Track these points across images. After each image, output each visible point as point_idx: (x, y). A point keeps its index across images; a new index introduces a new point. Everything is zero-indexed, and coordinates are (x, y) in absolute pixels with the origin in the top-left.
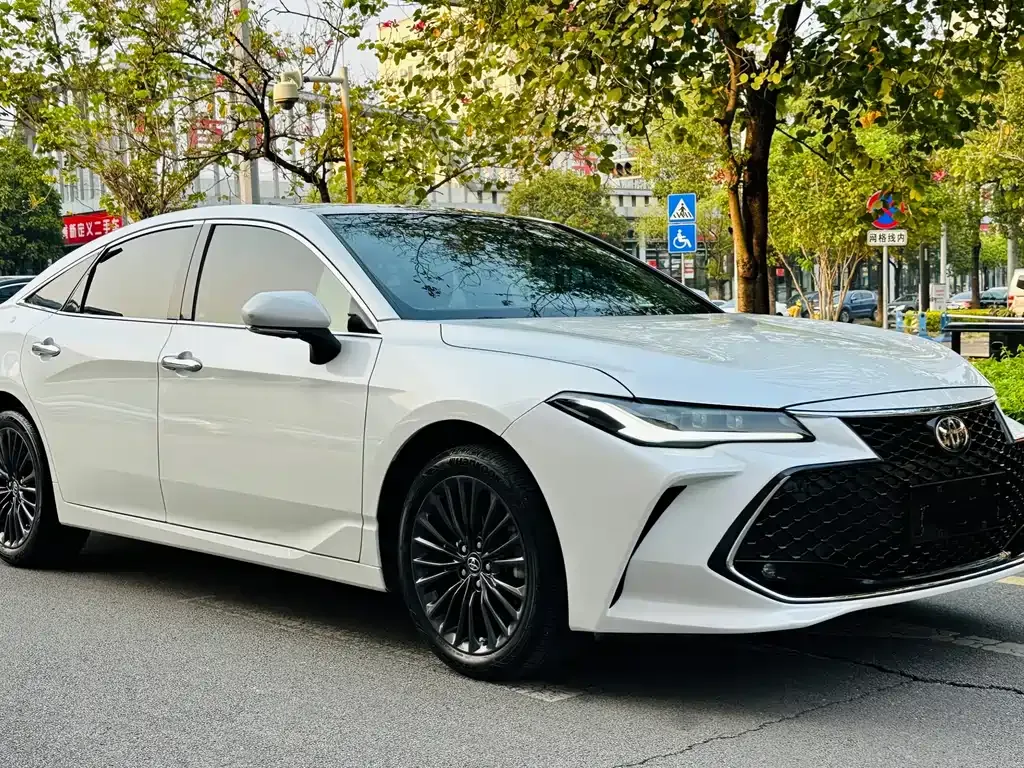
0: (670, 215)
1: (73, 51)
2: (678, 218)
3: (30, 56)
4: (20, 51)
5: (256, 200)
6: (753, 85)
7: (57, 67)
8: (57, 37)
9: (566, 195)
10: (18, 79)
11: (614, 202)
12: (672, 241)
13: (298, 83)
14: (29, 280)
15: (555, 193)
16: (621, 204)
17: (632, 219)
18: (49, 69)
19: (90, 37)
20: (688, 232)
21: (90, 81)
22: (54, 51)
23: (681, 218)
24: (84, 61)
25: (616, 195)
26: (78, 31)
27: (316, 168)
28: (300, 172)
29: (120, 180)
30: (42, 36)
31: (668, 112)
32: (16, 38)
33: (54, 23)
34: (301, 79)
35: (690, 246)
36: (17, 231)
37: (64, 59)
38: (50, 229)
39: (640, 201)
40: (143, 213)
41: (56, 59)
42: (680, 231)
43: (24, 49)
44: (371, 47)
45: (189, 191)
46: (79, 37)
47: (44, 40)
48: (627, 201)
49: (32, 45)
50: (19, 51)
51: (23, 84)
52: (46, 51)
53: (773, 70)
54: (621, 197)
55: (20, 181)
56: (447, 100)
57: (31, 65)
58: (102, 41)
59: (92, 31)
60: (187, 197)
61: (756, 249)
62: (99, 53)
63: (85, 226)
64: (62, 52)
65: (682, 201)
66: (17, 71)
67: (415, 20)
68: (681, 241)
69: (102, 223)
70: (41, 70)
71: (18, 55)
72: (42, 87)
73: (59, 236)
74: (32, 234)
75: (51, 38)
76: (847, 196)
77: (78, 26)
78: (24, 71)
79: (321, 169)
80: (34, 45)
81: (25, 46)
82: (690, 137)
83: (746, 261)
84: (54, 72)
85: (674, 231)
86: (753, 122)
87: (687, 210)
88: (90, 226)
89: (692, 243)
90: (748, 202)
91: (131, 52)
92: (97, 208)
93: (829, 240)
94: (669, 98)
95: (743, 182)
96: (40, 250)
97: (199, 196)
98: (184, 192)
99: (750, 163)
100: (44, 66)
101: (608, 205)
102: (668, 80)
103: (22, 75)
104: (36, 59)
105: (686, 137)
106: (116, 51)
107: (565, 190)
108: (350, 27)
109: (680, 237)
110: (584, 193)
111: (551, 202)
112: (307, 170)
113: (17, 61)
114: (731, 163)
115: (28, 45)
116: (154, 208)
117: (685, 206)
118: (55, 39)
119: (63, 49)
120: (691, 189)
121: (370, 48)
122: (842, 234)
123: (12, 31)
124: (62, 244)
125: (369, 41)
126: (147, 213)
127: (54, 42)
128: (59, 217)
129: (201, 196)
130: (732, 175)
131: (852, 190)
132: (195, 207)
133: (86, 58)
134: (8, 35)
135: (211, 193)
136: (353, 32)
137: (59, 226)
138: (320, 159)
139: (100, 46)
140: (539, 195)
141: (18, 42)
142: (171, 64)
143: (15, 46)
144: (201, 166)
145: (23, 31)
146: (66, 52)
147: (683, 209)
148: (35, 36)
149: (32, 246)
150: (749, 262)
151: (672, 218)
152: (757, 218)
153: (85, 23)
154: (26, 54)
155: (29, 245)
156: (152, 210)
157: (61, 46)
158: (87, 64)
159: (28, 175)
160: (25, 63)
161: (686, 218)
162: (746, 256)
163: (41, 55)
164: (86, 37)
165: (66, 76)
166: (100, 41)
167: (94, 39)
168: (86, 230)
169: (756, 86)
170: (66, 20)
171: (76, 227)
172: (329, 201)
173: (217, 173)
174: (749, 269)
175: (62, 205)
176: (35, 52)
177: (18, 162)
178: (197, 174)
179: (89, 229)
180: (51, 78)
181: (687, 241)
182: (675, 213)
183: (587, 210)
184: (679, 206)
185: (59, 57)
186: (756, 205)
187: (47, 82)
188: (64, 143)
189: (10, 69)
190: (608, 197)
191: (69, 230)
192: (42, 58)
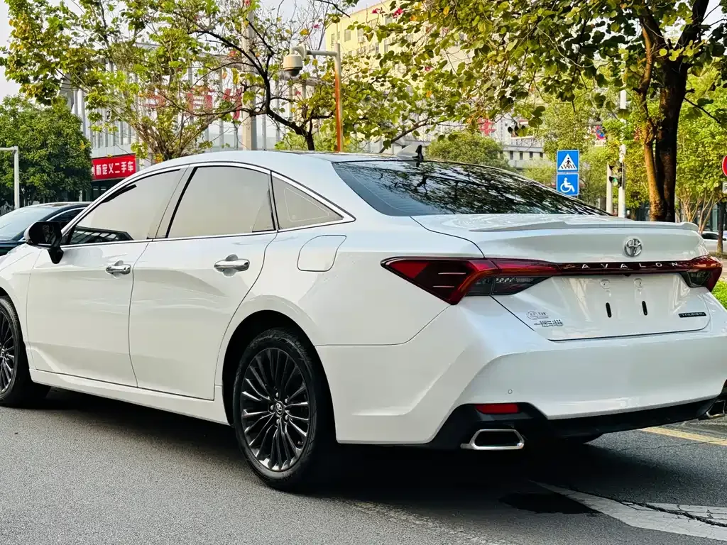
0: (558, 167)
1: (115, 32)
2: (564, 169)
3: (84, 35)
4: (77, 32)
5: (254, 148)
6: (670, 58)
7: (103, 44)
8: (104, 21)
9: (471, 149)
10: (76, 52)
11: (507, 156)
12: (559, 186)
13: (302, 56)
14: (87, 206)
15: (463, 148)
16: (512, 157)
17: (520, 169)
18: (98, 46)
19: (129, 22)
20: (572, 180)
21: (129, 56)
22: (102, 32)
23: (567, 169)
24: (124, 40)
25: (508, 151)
26: (120, 17)
27: (305, 122)
28: (293, 125)
29: (149, 131)
30: (93, 21)
31: (590, 83)
32: (74, 21)
33: (103, 11)
34: (305, 53)
35: (574, 190)
36: (58, 169)
37: (109, 38)
38: (83, 168)
39: (526, 156)
40: (165, 156)
41: (104, 38)
42: (566, 179)
43: (79, 30)
44: (359, 27)
45: (200, 140)
46: (121, 21)
47: (94, 24)
48: (517, 155)
49: (86, 27)
50: (75, 31)
51: (78, 56)
52: (96, 32)
53: (688, 48)
54: (511, 152)
55: (62, 132)
56: (408, 71)
57: (85, 41)
58: (139, 25)
59: (130, 17)
60: (198, 145)
61: (666, 193)
62: (136, 34)
63: (108, 167)
64: (108, 33)
65: (568, 156)
66: (74, 47)
67: (391, 10)
68: (566, 186)
69: (121, 164)
70: (92, 46)
71: (75, 34)
72: (92, 59)
73: (89, 173)
74: (70, 172)
75: (100, 22)
76: (708, 154)
77: (120, 13)
78: (79, 47)
79: (308, 124)
80: (87, 27)
81: (80, 28)
82: (608, 103)
83: (658, 202)
84: (101, 48)
85: (561, 180)
86: (667, 91)
87: (572, 163)
88: (111, 166)
89: (576, 188)
90: (660, 156)
91: (160, 33)
92: (130, 152)
93: (694, 189)
94: (591, 71)
95: (657, 139)
96: (75, 184)
97: (208, 144)
98: (196, 141)
99: (664, 124)
100: (94, 43)
101: (502, 158)
102: (591, 56)
103: (77, 49)
104: (88, 38)
105: (605, 103)
106: (148, 33)
107: (471, 147)
108: (334, 15)
109: (566, 184)
110: (485, 149)
111: (460, 155)
112: (298, 124)
113: (75, 38)
114: (648, 123)
115: (82, 27)
116: (173, 152)
117: (570, 160)
118: (103, 23)
119: (108, 31)
120: (573, 147)
121: (358, 29)
122: (704, 185)
123: (70, 15)
124: (91, 180)
125: (357, 22)
126: (169, 156)
127: (102, 25)
128: (89, 159)
129: (208, 145)
130: (648, 134)
131: (712, 150)
132: (203, 152)
133: (126, 38)
134: (68, 19)
135: (216, 143)
136: (335, 18)
137: (89, 166)
138: (308, 116)
139: (137, 28)
140: (451, 149)
141: (75, 24)
142: (190, 44)
143: (73, 27)
144: (210, 121)
145: (79, 17)
146: (111, 33)
147: (568, 162)
148: (88, 20)
149: (69, 180)
150: (660, 203)
151: (560, 169)
152: (667, 167)
153: (126, 11)
154: (81, 34)
155: (67, 180)
156: (172, 153)
157: (107, 28)
158: (126, 42)
159: (68, 128)
160: (81, 41)
161: (571, 169)
162: (657, 198)
163: (92, 35)
164: (126, 22)
165: (110, 51)
166: (136, 24)
167: (132, 23)
168: (108, 169)
169: (673, 58)
170: (111, 8)
171: (101, 167)
172: (313, 149)
173: (221, 127)
174: (660, 209)
175: (92, 150)
176: (88, 33)
177: (60, 117)
178: (207, 127)
179: (111, 169)
180: (99, 52)
181: (571, 187)
182: (562, 165)
183: (487, 161)
184: (566, 160)
185: (105, 37)
186: (667, 158)
187: (96, 55)
188: (107, 102)
189: (69, 44)
190: (501, 152)
191: (96, 170)
192: (93, 37)
